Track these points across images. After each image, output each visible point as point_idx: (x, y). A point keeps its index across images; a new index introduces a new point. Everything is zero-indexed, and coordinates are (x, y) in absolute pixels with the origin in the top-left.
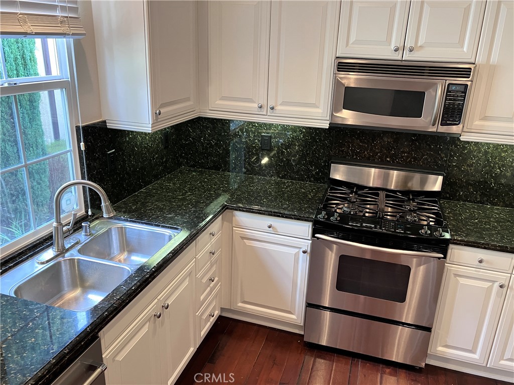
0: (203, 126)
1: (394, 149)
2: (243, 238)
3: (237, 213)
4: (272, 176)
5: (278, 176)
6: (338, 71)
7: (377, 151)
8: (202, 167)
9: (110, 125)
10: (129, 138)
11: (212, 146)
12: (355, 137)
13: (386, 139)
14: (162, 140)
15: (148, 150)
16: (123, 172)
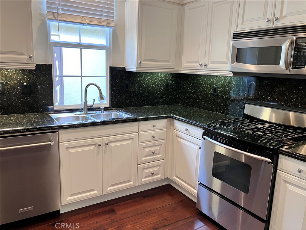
0: (189, 82)
1: (287, 96)
2: (177, 136)
3: (176, 121)
4: (217, 111)
5: (220, 112)
6: (233, 39)
7: (275, 97)
8: (187, 105)
9: (127, 69)
10: (140, 79)
11: (192, 93)
12: (262, 87)
13: (281, 89)
14: (164, 86)
15: (153, 88)
16: (134, 94)
